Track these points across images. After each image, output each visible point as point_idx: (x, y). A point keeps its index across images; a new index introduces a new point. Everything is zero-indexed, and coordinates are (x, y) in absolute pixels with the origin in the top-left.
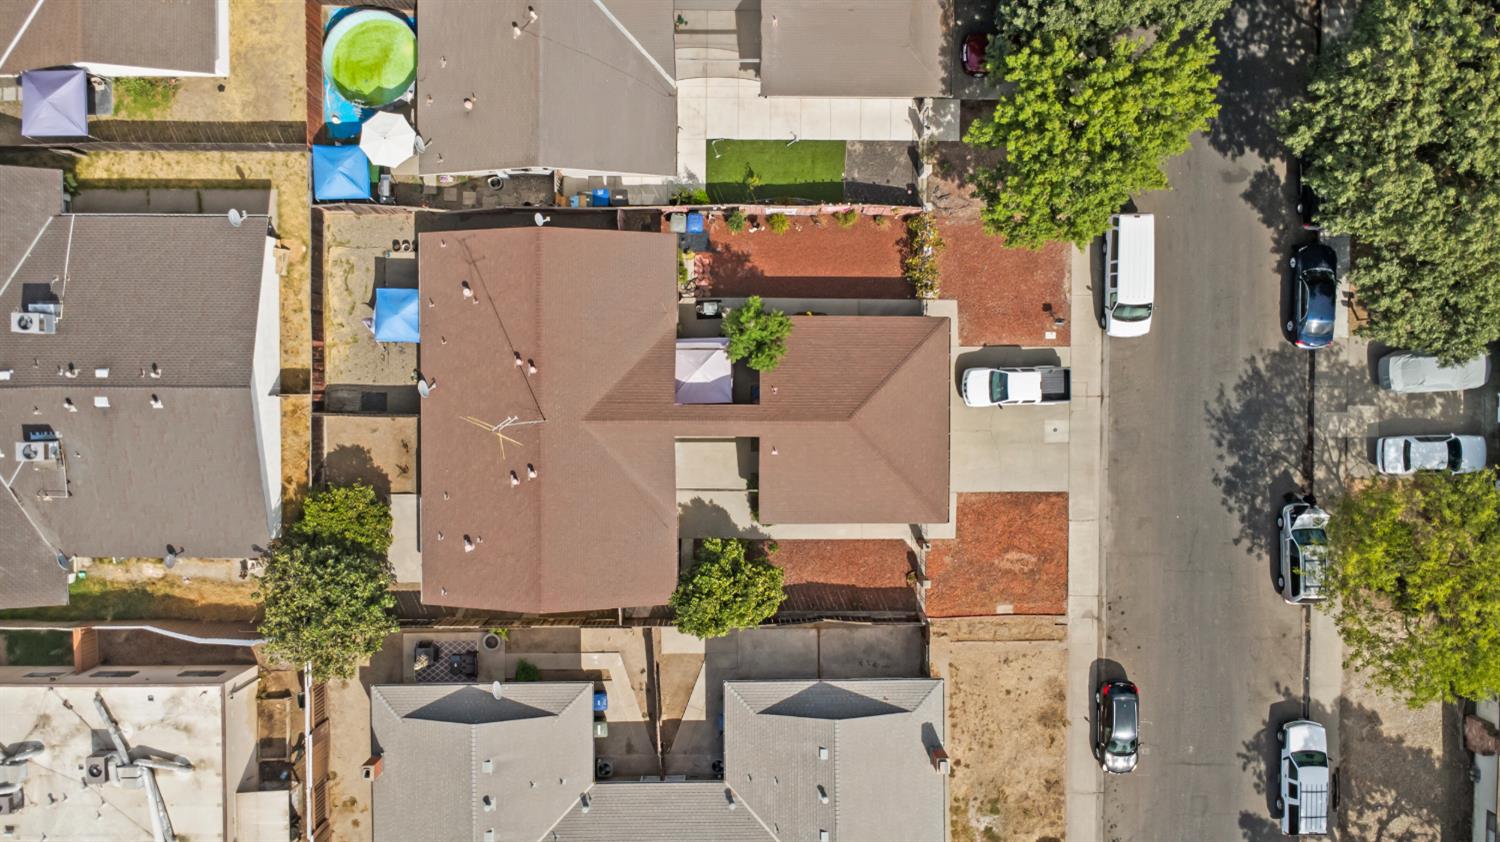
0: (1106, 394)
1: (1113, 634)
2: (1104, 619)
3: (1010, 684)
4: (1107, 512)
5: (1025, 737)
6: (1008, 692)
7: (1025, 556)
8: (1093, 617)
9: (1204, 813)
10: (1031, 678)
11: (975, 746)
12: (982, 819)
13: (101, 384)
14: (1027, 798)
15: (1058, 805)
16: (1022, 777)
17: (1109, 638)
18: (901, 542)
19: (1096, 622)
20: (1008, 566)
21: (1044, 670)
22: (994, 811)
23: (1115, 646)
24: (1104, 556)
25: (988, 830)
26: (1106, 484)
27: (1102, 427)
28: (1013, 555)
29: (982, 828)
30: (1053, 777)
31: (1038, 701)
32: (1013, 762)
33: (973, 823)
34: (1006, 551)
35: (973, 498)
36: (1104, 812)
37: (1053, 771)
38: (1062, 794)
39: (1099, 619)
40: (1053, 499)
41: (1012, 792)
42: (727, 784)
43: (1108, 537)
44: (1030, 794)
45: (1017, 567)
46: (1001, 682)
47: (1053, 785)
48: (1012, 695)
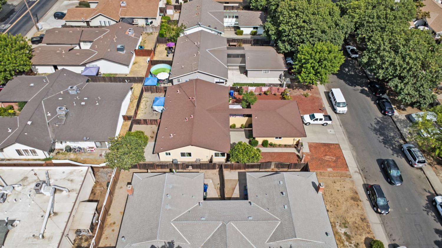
0: (341, 125)
1: (366, 177)
2: (362, 173)
3: (339, 188)
4: (352, 148)
5: (348, 204)
6: (338, 191)
7: (332, 157)
8: (358, 172)
9: (421, 230)
10: (344, 187)
11: (332, 205)
12: (342, 229)
14: (356, 223)
15: (368, 226)
16: (352, 216)
17: (365, 178)
18: (294, 153)
19: (359, 174)
20: (327, 159)
21: (348, 185)
22: (346, 227)
23: (368, 180)
24: (355, 159)
25: (345, 234)
26: (349, 142)
27: (343, 131)
28: (328, 157)
29: (343, 233)
30: (363, 217)
31: (349, 194)
32: (347, 211)
33: (339, 231)
34: (326, 155)
35: (312, 144)
36: (386, 230)
37: (362, 215)
38: (368, 223)
40: (335, 145)
41: (350, 221)
42: (249, 201)
43: (355, 154)
44: (357, 222)
45: (330, 160)
46: (335, 188)
47: (363, 220)
48: (340, 192)
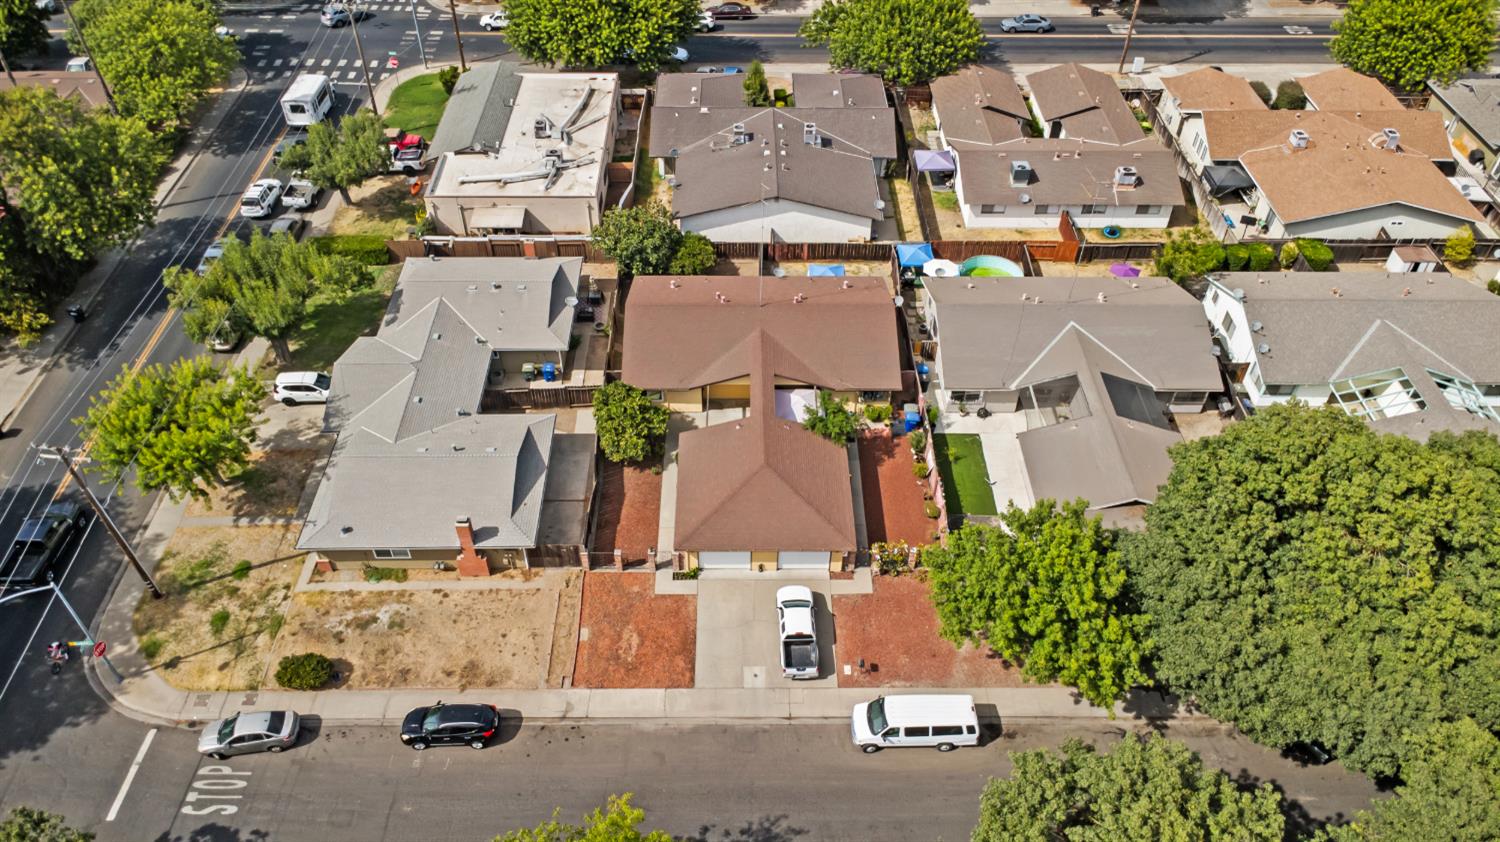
0: (793, 722)
1: (546, 732)
2: (563, 723)
3: (511, 639)
4: (673, 723)
5: (458, 650)
6: (504, 636)
7: (633, 652)
8: (567, 712)
9: (333, 824)
10: (514, 655)
11: (459, 608)
12: (387, 615)
13: (777, 153)
14: (397, 653)
15: (382, 681)
16: (419, 648)
17: (543, 728)
18: (656, 555)
19: (560, 715)
20: (625, 636)
21: (520, 668)
22: (391, 625)
23: (533, 734)
24: (627, 722)
25: (375, 619)
26: (701, 722)
27: (760, 718)
28: (635, 640)
29: (378, 615)
30: (411, 677)
31: (490, 662)
32: (437, 641)
33: (384, 608)
34: (640, 634)
35: (691, 608)
36: (361, 726)
37: (418, 676)
38: (392, 685)
39: (564, 718)
40: (688, 675)
41: (406, 641)
42: (475, 415)
43: (648, 726)
44: (400, 655)
45: (624, 644)
46: (515, 631)
47: (404, 675)
48: (501, 639)
